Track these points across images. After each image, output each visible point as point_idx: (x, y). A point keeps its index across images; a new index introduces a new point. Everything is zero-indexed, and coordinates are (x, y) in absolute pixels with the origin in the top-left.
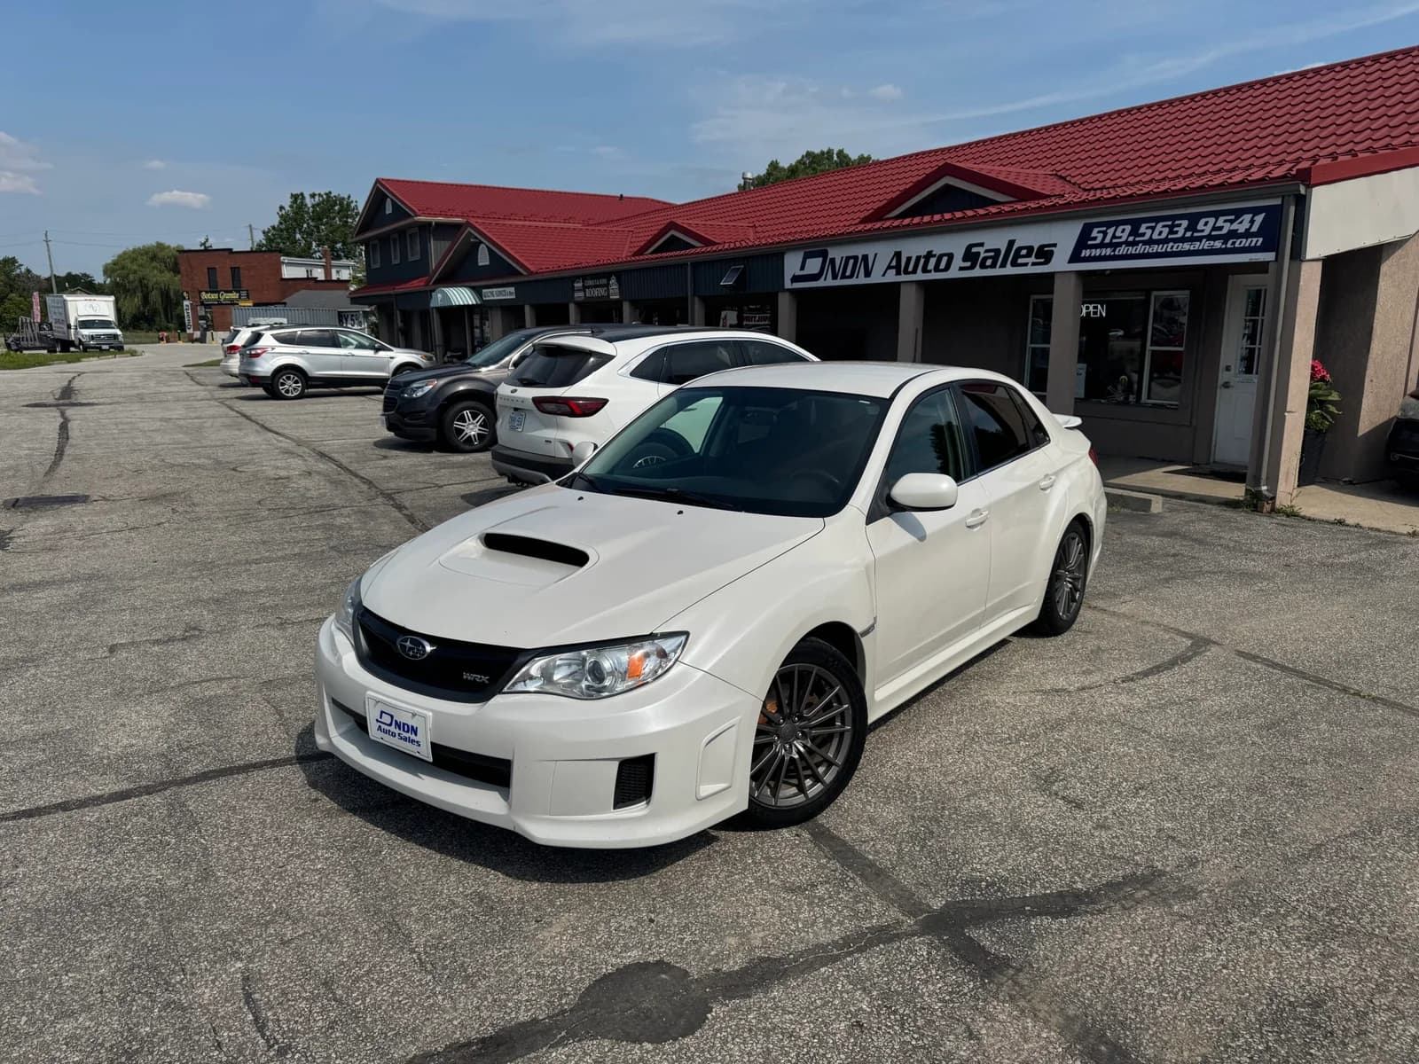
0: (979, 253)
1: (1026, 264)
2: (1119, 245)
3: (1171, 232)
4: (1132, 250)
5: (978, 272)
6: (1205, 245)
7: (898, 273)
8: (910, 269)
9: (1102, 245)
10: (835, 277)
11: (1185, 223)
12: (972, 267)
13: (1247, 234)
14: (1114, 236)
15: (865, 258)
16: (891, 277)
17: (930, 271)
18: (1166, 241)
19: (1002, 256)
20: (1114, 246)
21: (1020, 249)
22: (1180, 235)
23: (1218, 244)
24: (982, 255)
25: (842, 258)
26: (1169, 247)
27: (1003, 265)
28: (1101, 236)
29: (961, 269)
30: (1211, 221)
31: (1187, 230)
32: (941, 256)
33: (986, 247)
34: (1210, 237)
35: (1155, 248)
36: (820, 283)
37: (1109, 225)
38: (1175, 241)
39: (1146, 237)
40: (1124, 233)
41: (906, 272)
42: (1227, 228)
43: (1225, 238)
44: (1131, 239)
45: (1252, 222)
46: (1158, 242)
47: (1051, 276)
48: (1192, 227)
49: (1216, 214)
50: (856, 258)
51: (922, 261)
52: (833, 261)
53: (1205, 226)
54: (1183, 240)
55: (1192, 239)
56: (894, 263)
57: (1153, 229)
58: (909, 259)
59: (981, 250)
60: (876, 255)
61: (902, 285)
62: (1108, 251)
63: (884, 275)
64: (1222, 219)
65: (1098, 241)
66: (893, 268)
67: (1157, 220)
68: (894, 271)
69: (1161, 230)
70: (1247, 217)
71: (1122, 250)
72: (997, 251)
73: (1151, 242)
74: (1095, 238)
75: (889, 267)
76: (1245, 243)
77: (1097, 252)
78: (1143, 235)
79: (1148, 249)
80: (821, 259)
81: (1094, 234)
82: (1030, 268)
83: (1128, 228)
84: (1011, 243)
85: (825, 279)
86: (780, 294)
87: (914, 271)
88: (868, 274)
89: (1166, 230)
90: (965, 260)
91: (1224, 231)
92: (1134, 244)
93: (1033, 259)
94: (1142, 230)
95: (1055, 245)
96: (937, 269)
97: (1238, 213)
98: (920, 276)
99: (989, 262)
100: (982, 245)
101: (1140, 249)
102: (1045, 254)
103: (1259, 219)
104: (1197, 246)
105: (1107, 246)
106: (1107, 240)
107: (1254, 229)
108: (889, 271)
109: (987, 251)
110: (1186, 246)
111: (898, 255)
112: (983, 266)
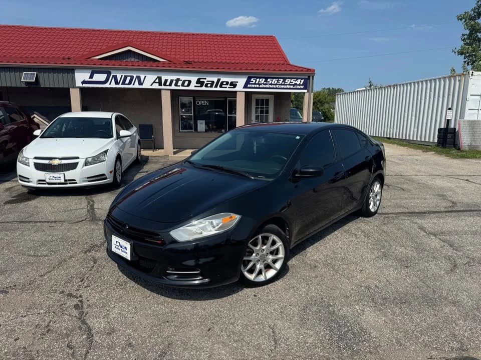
0: (204, 82)
1: (226, 87)
2: (261, 84)
3: (278, 82)
4: (265, 86)
5: (204, 88)
6: (288, 87)
7: (160, 84)
8: (168, 84)
9: (255, 84)
10: (117, 83)
11: (282, 80)
12: (201, 86)
13: (299, 85)
14: (259, 81)
15: (139, 78)
16: (156, 86)
17: (179, 86)
18: (276, 84)
19: (215, 84)
20: (260, 84)
21: (223, 82)
22: (281, 83)
23: (292, 87)
24: (205, 83)
25: (122, 76)
26: (277, 86)
27: (216, 86)
28: (254, 81)
29: (195, 86)
30: (290, 80)
31: (283, 82)
32: (184, 82)
33: (207, 80)
34: (289, 85)
35: (273, 86)
36: (107, 85)
37: (257, 78)
38: (279, 85)
39: (270, 83)
40: (262, 81)
41: (165, 84)
42: (294, 83)
43: (294, 85)
44: (265, 83)
45: (301, 81)
46: (274, 85)
47: (236, 92)
48: (284, 81)
49: (291, 79)
50: (132, 77)
51: (174, 82)
52: (115, 77)
53: (288, 81)
54: (281, 85)
55: (284, 85)
56: (157, 81)
57: (272, 80)
58: (166, 81)
59: (205, 81)
60: (145, 77)
61: (162, 91)
62: (258, 86)
63: (151, 85)
64: (292, 80)
65: (254, 82)
66: (157, 83)
67: (273, 78)
68: (158, 84)
69: (275, 81)
70: (299, 80)
71: (262, 86)
72: (213, 82)
73: (271, 84)
74: (252, 81)
75: (154, 82)
76: (299, 87)
77: (254, 86)
78: (269, 82)
79: (271, 86)
80: (106, 75)
81: (252, 80)
82: (228, 89)
83: (264, 80)
84: (219, 80)
85: (110, 84)
86: (71, 90)
87: (170, 85)
88: (140, 84)
89: (276, 82)
90: (197, 83)
91: (293, 83)
92: (266, 84)
93: (229, 86)
94: (269, 80)
95: (237, 82)
96: (183, 85)
97: (297, 79)
98: (173, 87)
99: (209, 85)
100: (205, 79)
101: (268, 86)
102: (233, 85)
103: (302, 81)
104: (286, 87)
105: (257, 84)
106: (257, 82)
107: (301, 83)
108: (154, 84)
109: (207, 81)
110: (283, 87)
111: (160, 78)
112: (206, 86)
